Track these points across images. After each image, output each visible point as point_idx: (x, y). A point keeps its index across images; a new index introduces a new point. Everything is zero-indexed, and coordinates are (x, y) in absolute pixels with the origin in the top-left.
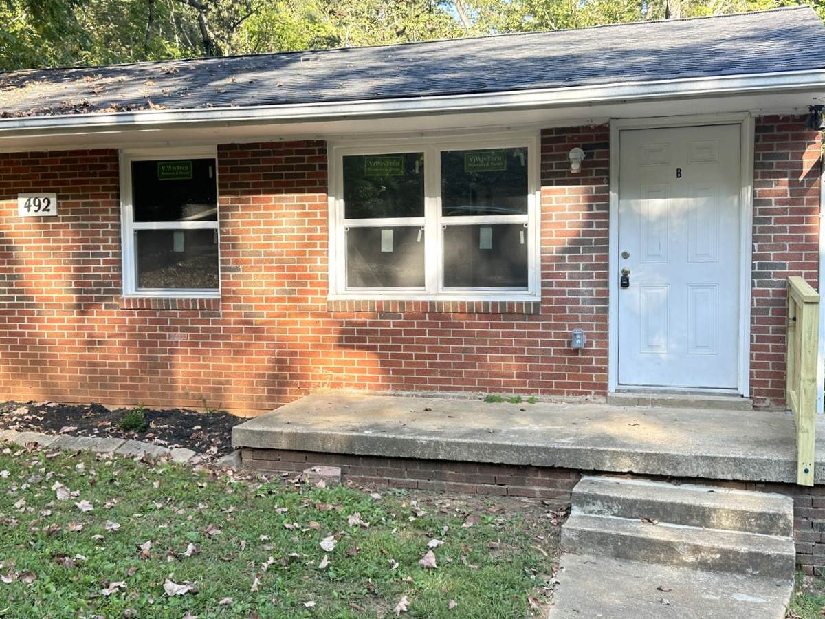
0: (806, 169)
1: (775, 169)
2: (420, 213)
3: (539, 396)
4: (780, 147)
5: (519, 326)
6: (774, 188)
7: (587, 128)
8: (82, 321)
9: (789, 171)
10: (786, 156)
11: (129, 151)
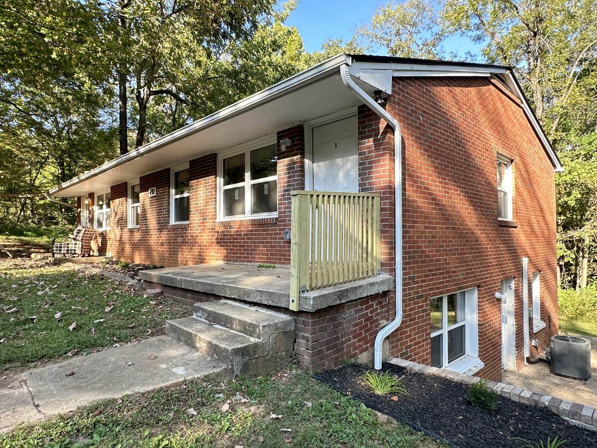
0: (381, 131)
1: (367, 134)
2: (244, 180)
3: (276, 265)
4: (369, 121)
5: (271, 230)
6: (367, 144)
7: (292, 128)
8: (160, 234)
9: (373, 133)
10: (371, 125)
11: (173, 168)
